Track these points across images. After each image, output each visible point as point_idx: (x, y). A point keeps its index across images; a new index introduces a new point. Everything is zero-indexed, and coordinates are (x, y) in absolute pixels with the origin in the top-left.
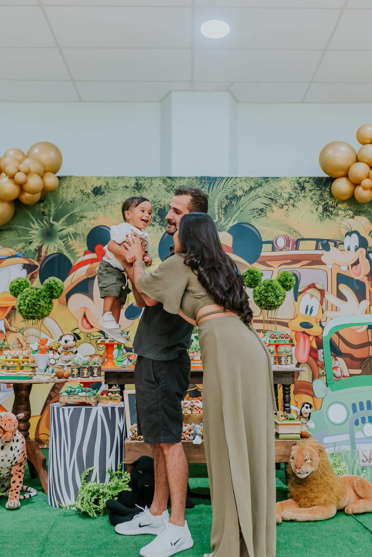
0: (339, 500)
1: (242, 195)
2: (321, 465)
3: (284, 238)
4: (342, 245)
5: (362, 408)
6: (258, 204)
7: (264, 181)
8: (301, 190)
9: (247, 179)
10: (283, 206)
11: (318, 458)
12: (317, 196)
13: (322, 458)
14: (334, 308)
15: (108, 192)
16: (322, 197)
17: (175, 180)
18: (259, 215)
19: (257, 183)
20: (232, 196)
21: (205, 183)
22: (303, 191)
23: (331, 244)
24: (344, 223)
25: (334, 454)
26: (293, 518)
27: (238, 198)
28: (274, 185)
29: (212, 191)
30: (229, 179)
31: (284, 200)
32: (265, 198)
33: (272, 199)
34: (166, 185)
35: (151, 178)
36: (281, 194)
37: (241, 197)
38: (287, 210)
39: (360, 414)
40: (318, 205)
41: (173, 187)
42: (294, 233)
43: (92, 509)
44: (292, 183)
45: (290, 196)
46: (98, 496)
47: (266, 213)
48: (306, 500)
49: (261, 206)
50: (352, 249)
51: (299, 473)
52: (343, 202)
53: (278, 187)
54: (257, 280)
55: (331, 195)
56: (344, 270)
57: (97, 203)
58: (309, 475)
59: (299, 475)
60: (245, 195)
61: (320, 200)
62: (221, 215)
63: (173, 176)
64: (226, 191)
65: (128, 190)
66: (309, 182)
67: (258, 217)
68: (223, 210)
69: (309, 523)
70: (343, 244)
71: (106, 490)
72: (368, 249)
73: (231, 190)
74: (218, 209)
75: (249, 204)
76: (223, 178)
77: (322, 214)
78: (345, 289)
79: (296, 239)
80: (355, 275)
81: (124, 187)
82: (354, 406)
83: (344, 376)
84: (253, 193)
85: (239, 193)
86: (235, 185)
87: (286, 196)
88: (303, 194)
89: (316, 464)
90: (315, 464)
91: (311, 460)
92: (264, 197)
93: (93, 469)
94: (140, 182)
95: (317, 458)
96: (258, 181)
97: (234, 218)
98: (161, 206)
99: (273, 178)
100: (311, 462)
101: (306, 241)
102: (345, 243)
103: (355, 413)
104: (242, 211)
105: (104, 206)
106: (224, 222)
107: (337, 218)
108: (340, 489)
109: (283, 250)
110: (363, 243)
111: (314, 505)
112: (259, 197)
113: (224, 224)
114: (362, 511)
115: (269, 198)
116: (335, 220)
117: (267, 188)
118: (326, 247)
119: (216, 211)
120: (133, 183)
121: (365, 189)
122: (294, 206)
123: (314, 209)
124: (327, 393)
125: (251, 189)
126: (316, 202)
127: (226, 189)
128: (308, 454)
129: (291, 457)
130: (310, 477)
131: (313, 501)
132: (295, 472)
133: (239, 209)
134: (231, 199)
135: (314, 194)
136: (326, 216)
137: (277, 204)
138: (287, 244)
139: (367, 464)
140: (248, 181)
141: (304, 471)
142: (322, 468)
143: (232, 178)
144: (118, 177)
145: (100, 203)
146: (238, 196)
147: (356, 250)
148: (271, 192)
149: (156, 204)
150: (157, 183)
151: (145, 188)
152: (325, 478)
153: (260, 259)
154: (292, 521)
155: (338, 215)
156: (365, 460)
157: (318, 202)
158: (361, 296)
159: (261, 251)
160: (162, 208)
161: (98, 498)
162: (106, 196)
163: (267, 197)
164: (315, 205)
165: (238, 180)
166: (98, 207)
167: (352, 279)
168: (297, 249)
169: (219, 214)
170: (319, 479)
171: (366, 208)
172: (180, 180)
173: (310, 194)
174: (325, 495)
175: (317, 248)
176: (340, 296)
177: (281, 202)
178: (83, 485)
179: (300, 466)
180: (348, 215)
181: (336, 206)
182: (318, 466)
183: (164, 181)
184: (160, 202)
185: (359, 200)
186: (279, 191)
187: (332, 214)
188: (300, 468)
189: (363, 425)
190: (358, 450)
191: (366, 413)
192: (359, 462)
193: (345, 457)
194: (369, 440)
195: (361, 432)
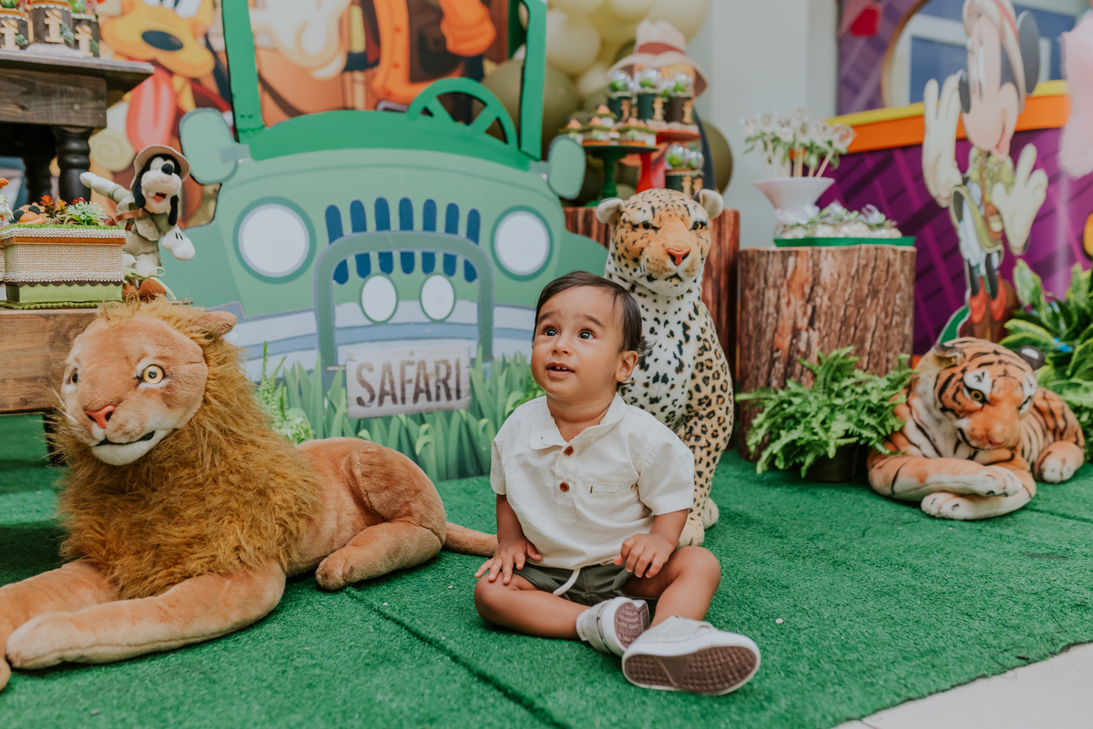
0: (289, 537)
2: (215, 397)
5: (359, 225)
11: (203, 370)
13: (217, 370)
25: (264, 383)
26: (71, 655)
39: (351, 244)
48: (148, 556)
51: (106, 442)
58: (157, 447)
59: (105, 453)
69: (158, 664)
82: (332, 215)
89: (190, 392)
90: (182, 392)
91: (165, 376)
95: (193, 370)
100: (168, 387)
103: (338, 241)
108: (300, 493)
111: (187, 576)
114: (383, 568)
124: (236, 166)
128: (152, 351)
129: (66, 376)
130: (165, 452)
131: (178, 559)
132: (86, 440)
141: (129, 427)
142: (222, 408)
152: (234, 453)
154: (67, 667)
170: (208, 458)
174: (236, 525)
179: (109, 408)
182: (198, 405)
188: (108, 416)
189: (361, 280)
190: (345, 366)
191: (372, 241)
192: (347, 406)
193: (300, 393)
194: (380, 331)
195: (355, 306)
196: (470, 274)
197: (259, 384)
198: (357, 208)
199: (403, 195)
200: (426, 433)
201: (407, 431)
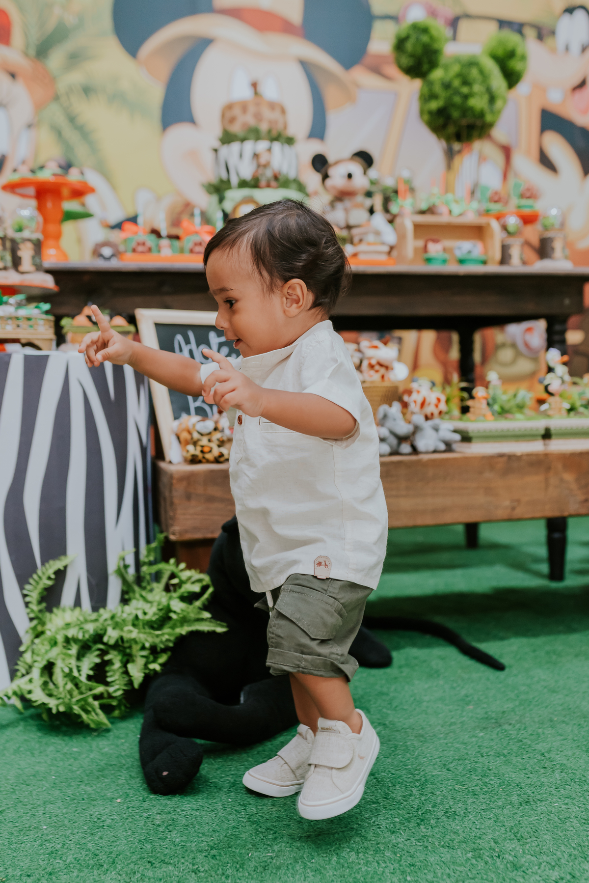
4: (551, 38)
43: (90, 700)
46: (103, 653)
50: (574, 48)
56: (555, 99)
70: (553, 33)
71: (132, 633)
78: (554, 145)
79: (451, 15)
80: (578, 112)
93: (65, 567)
101: (476, 21)
102: (558, 34)
147: (582, 53)
153: (366, 60)
159: (367, 40)
161: (102, 660)
167: (572, 124)
168: (455, 38)
176: (545, 161)
178: (35, 622)
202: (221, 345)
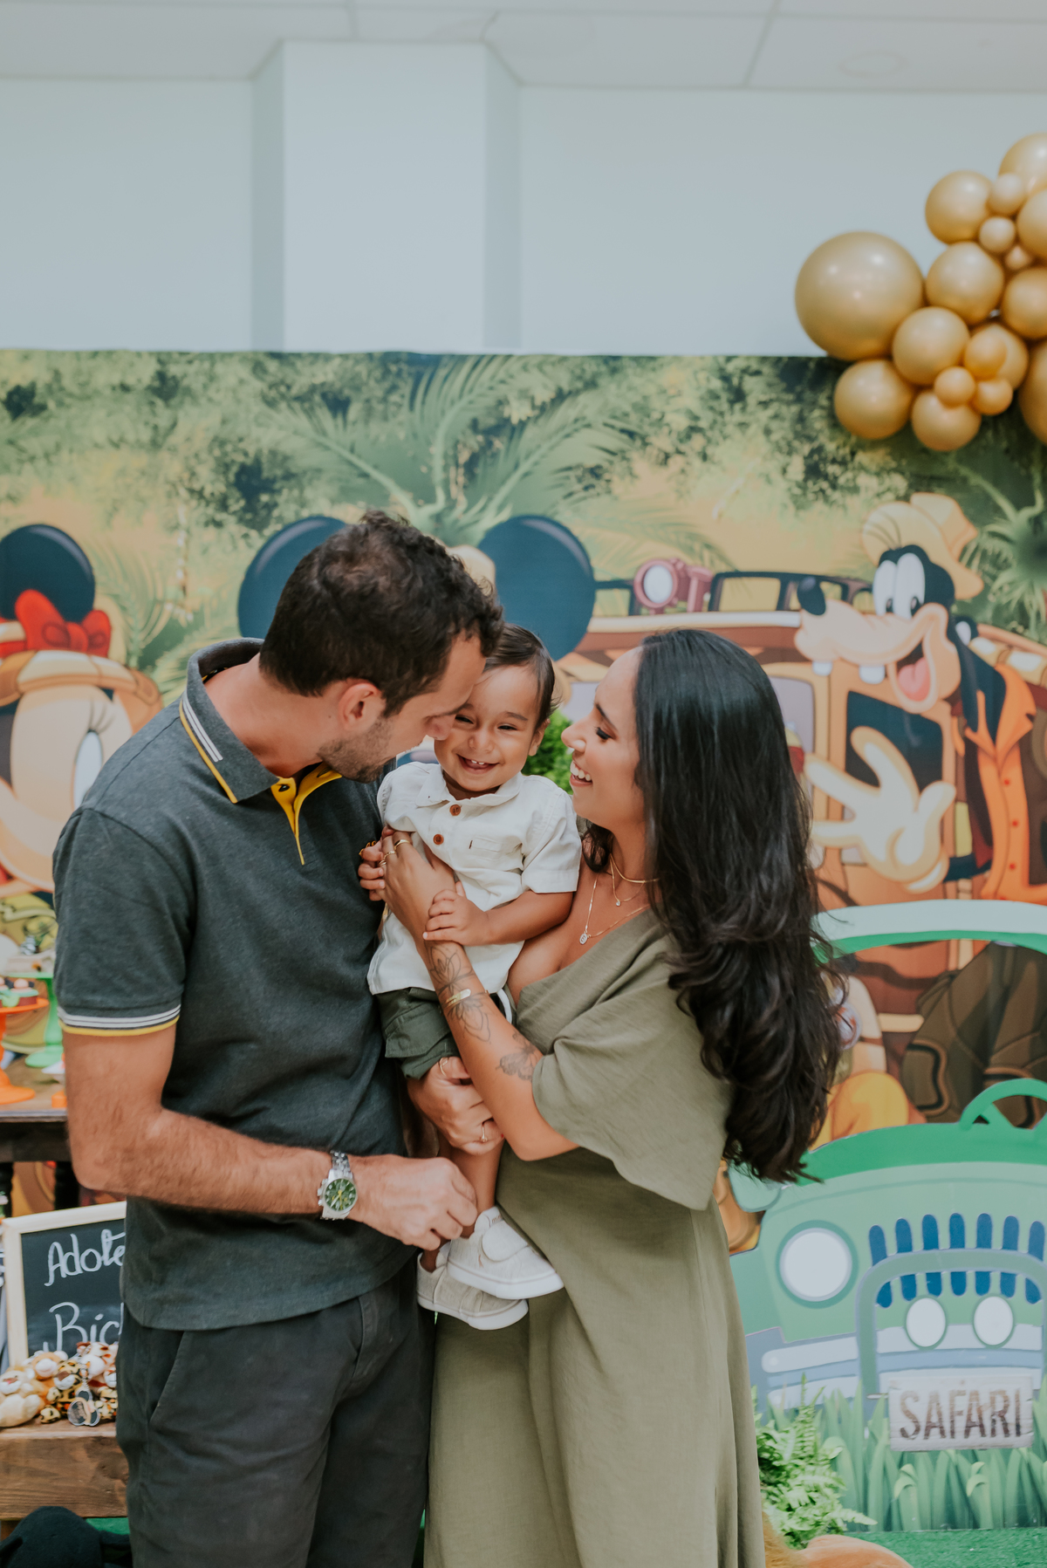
1: (529, 418)
3: (671, 568)
4: (866, 595)
5: (905, 1245)
6: (584, 449)
7: (603, 368)
8: (732, 403)
9: (545, 363)
10: (667, 456)
12: (787, 424)
14: (836, 811)
15: (60, 404)
16: (804, 428)
17: (293, 365)
18: (586, 488)
19: (580, 378)
20: (491, 422)
21: (399, 374)
22: (738, 406)
23: (831, 592)
24: (876, 517)
25: (802, 1412)
27: (513, 429)
28: (640, 383)
29: (423, 402)
30: (484, 362)
31: (674, 436)
32: (609, 430)
33: (631, 434)
34: (262, 380)
35: (212, 357)
36: (663, 416)
37: (523, 424)
38: (683, 471)
39: (896, 1265)
40: (790, 453)
41: (289, 387)
42: (706, 554)
44: (702, 376)
45: (693, 424)
47: (608, 481)
49: (593, 459)
50: (902, 607)
52: (873, 444)
53: (651, 390)
54: (551, 750)
55: (835, 422)
56: (871, 679)
57: (22, 443)
60: (537, 418)
61: (797, 435)
62: (454, 490)
63: (289, 346)
64: (471, 402)
65: (129, 397)
66: (757, 373)
67: (583, 494)
68: (461, 471)
70: (868, 589)
72: (954, 609)
73: (490, 401)
74: (446, 468)
75: (552, 448)
76: (462, 359)
77: (802, 486)
78: (874, 747)
79: (709, 573)
80: (909, 695)
81: (114, 388)
82: (876, 1236)
83: (862, 1039)
84: (566, 412)
85: (517, 411)
86: (503, 382)
87: (681, 423)
88: (738, 417)
92: (606, 425)
94: (174, 370)
96: (583, 371)
97: (498, 499)
98: (246, 454)
99: (637, 360)
101: (746, 581)
102: (877, 588)
103: (882, 1263)
104: (526, 474)
105: (47, 456)
106: (466, 512)
107: (853, 502)
109: (668, 610)
110: (938, 586)
112: (588, 426)
113: (465, 520)
115: (623, 431)
116: (844, 507)
117: (615, 394)
118: (814, 603)
119: (438, 475)
120: (146, 373)
121: (949, 403)
122: (705, 457)
123: (773, 467)
125: (560, 397)
126: (783, 444)
127: (471, 397)
133: (516, 466)
134: (491, 432)
135: (776, 417)
136: (815, 493)
137: (649, 449)
138: (682, 592)
139: (919, 1442)
140: (548, 368)
143: (493, 357)
144: (95, 354)
145: (33, 445)
146: (515, 420)
147: (914, 611)
148: (627, 408)
149: (229, 448)
150: (232, 373)
151: (188, 391)
153: (585, 644)
155: (855, 490)
156: (910, 1429)
157: (789, 444)
158: (925, 770)
159: (588, 615)
160: (249, 461)
162: (52, 422)
163: (612, 427)
164: (778, 455)
165: (514, 366)
166: (24, 457)
167: (898, 711)
168: (713, 606)
169: (446, 484)
171: (951, 464)
172: (312, 363)
173: (764, 415)
175: (782, 605)
176: (858, 769)
177: (663, 442)
180: (889, 489)
181: (849, 458)
183: (258, 368)
184: (241, 440)
185: (928, 444)
186: (657, 404)
187: (834, 487)
189: (907, 1303)
190: (887, 1394)
191: (919, 1262)
192: (890, 1437)
193: (840, 1421)
194: (926, 1357)
195: (898, 1330)
196: (1033, 1295)
197: (797, 1411)
198: (903, 1228)
199: (953, 1211)
200: (979, 1472)
201: (957, 1468)
202: (116, 1244)
